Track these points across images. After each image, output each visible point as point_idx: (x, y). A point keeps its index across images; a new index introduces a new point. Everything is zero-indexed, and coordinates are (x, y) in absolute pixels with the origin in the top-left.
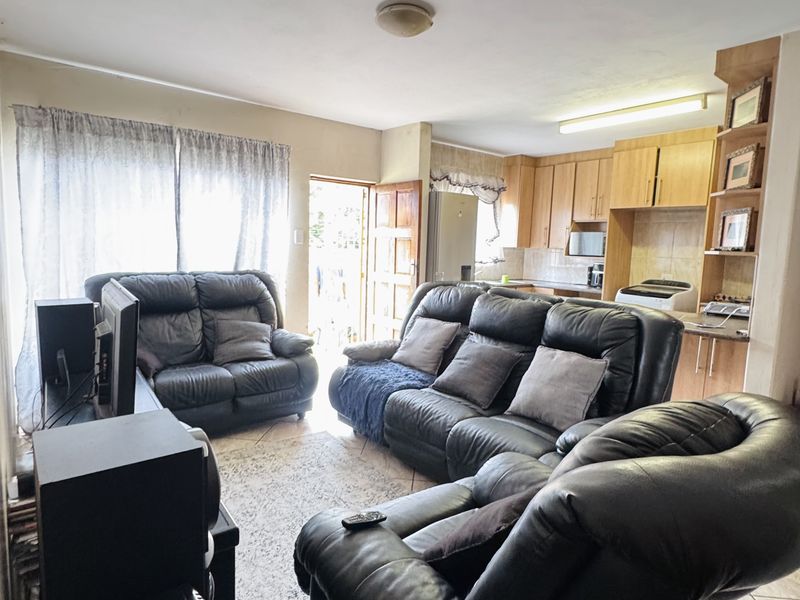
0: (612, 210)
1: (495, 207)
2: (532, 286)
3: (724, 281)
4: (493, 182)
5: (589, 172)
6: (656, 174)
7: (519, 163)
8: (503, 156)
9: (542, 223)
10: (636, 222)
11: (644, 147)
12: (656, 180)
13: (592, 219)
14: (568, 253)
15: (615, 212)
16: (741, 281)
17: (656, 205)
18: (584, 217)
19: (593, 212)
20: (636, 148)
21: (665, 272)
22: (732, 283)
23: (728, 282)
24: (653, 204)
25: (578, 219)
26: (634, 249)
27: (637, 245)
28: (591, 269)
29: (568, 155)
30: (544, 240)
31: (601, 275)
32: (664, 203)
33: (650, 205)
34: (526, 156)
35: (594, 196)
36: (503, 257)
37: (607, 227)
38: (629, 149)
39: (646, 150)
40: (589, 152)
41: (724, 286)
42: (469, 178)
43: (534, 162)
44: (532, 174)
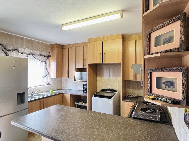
0: (88, 64)
1: (46, 63)
2: (62, 93)
3: (127, 89)
4: (44, 53)
5: (80, 50)
6: (103, 51)
7: (55, 47)
8: (50, 44)
9: (66, 69)
10: (97, 68)
11: (97, 41)
12: (103, 53)
13: (82, 67)
14: (75, 80)
15: (90, 65)
16: (132, 89)
17: (103, 63)
18: (80, 66)
19: (83, 65)
20: (95, 41)
21: (108, 85)
22: (129, 89)
23: (128, 89)
24: (102, 62)
25: (78, 67)
26: (97, 78)
27: (98, 76)
28: (84, 85)
29: (73, 44)
30: (67, 75)
31: (87, 88)
32: (106, 62)
33: (101, 62)
34: (58, 45)
35: (83, 59)
36: (51, 83)
37: (87, 70)
38: (93, 42)
39: (98, 42)
40: (80, 43)
41: (127, 90)
42: (32, 51)
43: (62, 47)
44: (61, 51)
